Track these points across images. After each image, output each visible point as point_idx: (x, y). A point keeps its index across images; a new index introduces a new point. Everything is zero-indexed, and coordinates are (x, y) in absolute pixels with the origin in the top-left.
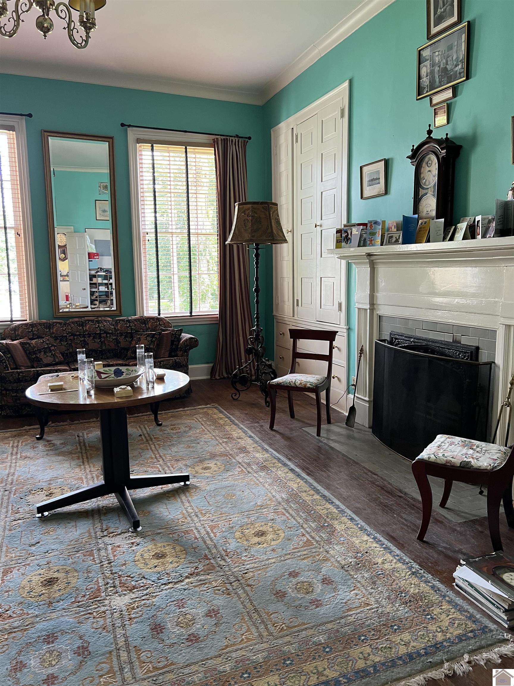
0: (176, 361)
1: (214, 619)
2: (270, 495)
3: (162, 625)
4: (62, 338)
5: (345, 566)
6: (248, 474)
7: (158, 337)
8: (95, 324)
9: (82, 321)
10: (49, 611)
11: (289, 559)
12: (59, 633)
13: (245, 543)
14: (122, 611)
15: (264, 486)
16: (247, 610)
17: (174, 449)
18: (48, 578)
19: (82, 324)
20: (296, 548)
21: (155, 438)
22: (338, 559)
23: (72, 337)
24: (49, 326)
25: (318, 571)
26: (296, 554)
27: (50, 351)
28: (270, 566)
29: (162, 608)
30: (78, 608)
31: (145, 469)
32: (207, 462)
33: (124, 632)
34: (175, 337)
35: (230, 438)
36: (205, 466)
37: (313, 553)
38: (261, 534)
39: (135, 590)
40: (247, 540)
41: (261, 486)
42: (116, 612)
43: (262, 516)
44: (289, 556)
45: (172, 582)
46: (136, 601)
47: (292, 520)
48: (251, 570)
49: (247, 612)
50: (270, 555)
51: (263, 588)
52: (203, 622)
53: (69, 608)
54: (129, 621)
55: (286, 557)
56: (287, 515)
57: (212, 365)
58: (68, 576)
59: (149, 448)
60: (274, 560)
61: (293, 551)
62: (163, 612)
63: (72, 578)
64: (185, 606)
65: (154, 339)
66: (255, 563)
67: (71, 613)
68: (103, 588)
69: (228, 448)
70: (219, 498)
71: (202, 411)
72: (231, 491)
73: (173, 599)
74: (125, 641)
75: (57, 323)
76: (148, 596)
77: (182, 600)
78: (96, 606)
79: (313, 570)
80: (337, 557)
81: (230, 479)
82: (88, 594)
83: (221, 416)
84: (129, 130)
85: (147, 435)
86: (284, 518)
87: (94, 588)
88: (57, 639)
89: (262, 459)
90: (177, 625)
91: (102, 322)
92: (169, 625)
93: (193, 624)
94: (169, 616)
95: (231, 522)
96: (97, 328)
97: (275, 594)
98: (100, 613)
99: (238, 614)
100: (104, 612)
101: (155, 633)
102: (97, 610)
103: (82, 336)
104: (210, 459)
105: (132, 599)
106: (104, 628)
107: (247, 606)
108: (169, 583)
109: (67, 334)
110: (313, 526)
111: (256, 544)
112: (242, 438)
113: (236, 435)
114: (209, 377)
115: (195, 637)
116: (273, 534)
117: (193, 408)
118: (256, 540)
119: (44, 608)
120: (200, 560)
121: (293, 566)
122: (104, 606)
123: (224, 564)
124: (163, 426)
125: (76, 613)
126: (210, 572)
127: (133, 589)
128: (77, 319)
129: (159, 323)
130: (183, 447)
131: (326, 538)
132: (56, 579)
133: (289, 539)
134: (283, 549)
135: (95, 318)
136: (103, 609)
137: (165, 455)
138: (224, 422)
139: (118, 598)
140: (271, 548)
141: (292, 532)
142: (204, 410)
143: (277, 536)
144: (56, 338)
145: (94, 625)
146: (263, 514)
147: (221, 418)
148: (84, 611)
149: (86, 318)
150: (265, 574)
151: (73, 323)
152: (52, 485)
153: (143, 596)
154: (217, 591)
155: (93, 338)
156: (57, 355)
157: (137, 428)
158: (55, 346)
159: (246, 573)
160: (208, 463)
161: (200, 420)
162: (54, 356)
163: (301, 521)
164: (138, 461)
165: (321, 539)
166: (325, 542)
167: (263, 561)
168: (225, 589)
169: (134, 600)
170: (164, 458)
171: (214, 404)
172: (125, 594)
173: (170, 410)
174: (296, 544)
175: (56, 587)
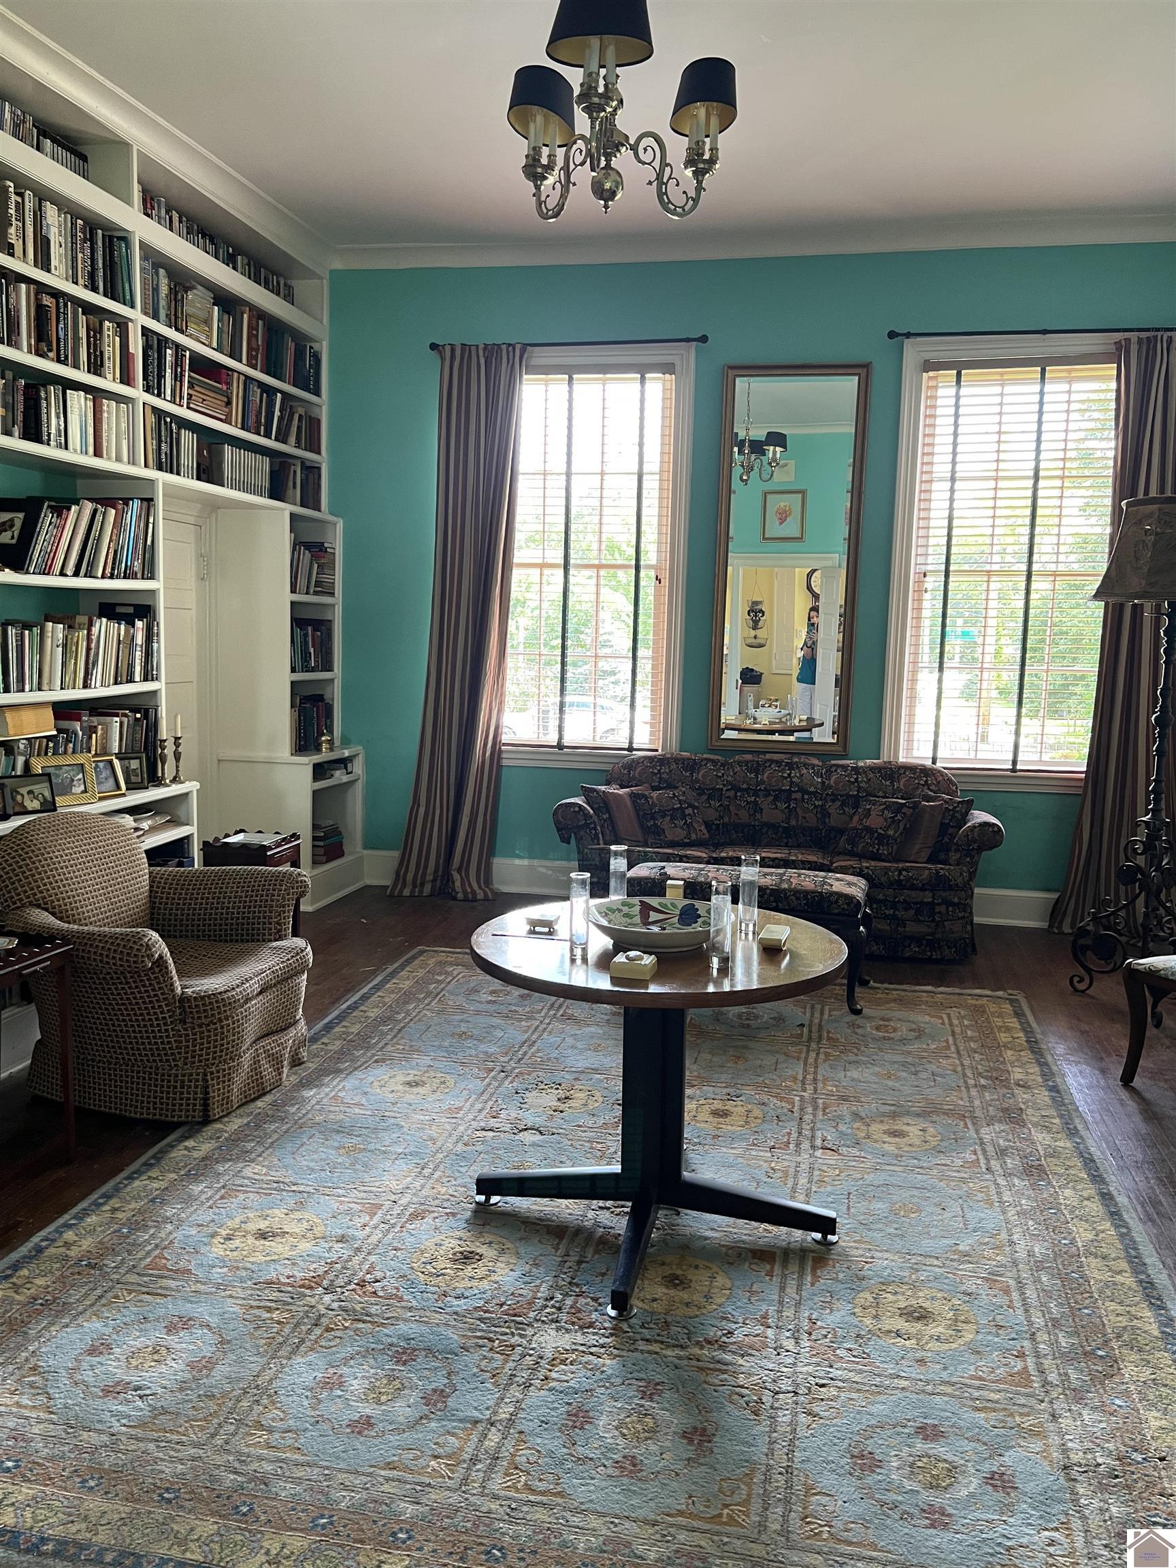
0: (937, 872)
1: (693, 1448)
2: (1004, 1235)
3: (591, 1414)
4: (715, 794)
5: (1076, 1468)
6: (983, 1173)
7: (909, 812)
8: (783, 771)
9: (758, 762)
10: (433, 1309)
11: (945, 1394)
12: (424, 1353)
13: (868, 1321)
14: (541, 1358)
15: (1004, 1212)
16: (771, 1462)
17: (854, 1073)
18: (468, 1249)
19: (757, 768)
20: (981, 1379)
21: (829, 1039)
22: (1070, 1444)
23: (732, 793)
24: (691, 766)
25: (996, 1451)
26: (969, 1390)
27: (684, 816)
28: (889, 1392)
29: (612, 1384)
30: (478, 1322)
31: (765, 1098)
32: (906, 1120)
33: (521, 1396)
34: (953, 816)
35: (999, 1079)
36: (896, 1127)
37: (1014, 1404)
38: (921, 1316)
39: (591, 1330)
40: (876, 1317)
41: (999, 1210)
42: (531, 1355)
43: (948, 1278)
44: (949, 1390)
45: (662, 1343)
46: (576, 1350)
47: (1020, 1312)
48: (840, 1384)
49: (767, 1465)
50: (906, 1369)
51: (839, 1431)
52: (667, 1444)
53: (464, 1316)
54: (542, 1380)
55: (942, 1388)
56: (1015, 1295)
57: (1055, 896)
58: (500, 1259)
59: (803, 1055)
60: (907, 1383)
61: (968, 1381)
62: (609, 1391)
63: (502, 1265)
64: (656, 1398)
65: (899, 817)
66: (860, 1372)
67: (461, 1326)
68: (540, 1303)
69: (977, 1103)
70: (880, 1205)
71: (973, 1002)
72: (917, 1200)
73: (643, 1375)
74: (511, 1414)
75: (708, 760)
76: (602, 1350)
77: (658, 1384)
78: (507, 1330)
79: (985, 1444)
80: (1071, 1437)
81: (935, 1172)
82: (509, 1303)
83: (1014, 1023)
84: (908, 344)
85: (815, 1029)
86: (1002, 1300)
87: (525, 1297)
88: (414, 1360)
89: (1045, 1149)
90: (616, 1428)
91: (798, 768)
92: (602, 1421)
93: (647, 1439)
94: (616, 1404)
95: (867, 1266)
96: (786, 778)
97: (853, 1456)
98: (506, 1346)
99: (747, 1461)
100: (513, 1347)
101: (571, 1423)
102: (504, 1338)
103: (752, 792)
104: (918, 1115)
105: (574, 1344)
106: (494, 1376)
107: (776, 1453)
108: (656, 1341)
109: (724, 785)
110: (1064, 1344)
111: (890, 1332)
112: (1029, 1087)
113: (1018, 1076)
114: (1044, 925)
115: (634, 1465)
116: (949, 1327)
117: (957, 990)
118: (900, 1324)
119: (429, 1299)
120: (747, 1322)
121: (942, 1414)
122: (521, 1336)
123: (790, 1348)
124: (863, 1017)
125: (470, 1329)
126: (750, 1351)
127: (587, 1328)
128: (748, 757)
129: (926, 781)
130: (877, 1074)
131: (1076, 1384)
132: (477, 1257)
133: (978, 1353)
134: (945, 1369)
135: (787, 756)
136: (516, 1340)
137: (825, 1080)
138: (1011, 1039)
139: (553, 1333)
140: (919, 1355)
141: (996, 1340)
142: (980, 1002)
143: (953, 1333)
144: (701, 792)
145: (484, 1363)
146: (954, 1274)
147: (1008, 1029)
148: (483, 1331)
149: (768, 756)
150: (864, 1404)
151: (739, 763)
152: (580, 1082)
153: (595, 1346)
154: (735, 1397)
155: (774, 800)
156: (695, 825)
157: (805, 1008)
158: (694, 807)
159: (823, 1386)
160: (908, 1124)
161: (955, 1022)
162: (689, 826)
163: (1039, 1321)
164: (761, 1079)
165: (1063, 1381)
166: (1068, 1392)
167: (879, 1375)
168: (755, 1398)
169: (574, 1347)
170: (820, 1085)
171: (1015, 992)
172: (568, 1331)
173: (902, 984)
174: (984, 1369)
175: (469, 1271)
